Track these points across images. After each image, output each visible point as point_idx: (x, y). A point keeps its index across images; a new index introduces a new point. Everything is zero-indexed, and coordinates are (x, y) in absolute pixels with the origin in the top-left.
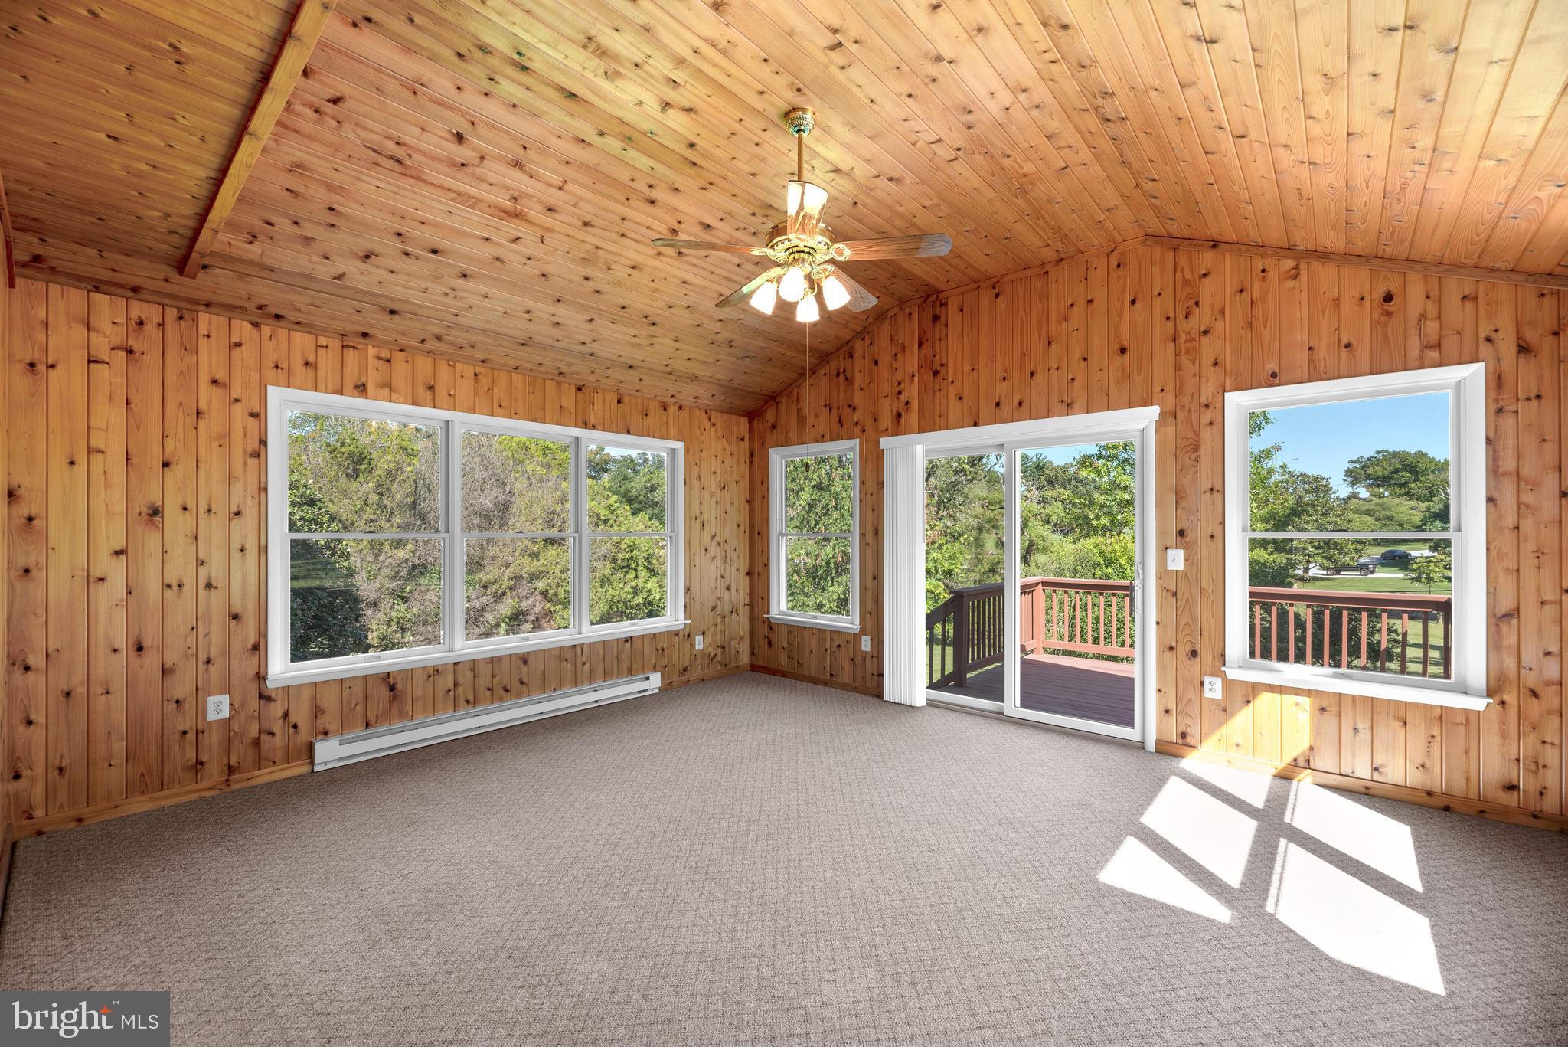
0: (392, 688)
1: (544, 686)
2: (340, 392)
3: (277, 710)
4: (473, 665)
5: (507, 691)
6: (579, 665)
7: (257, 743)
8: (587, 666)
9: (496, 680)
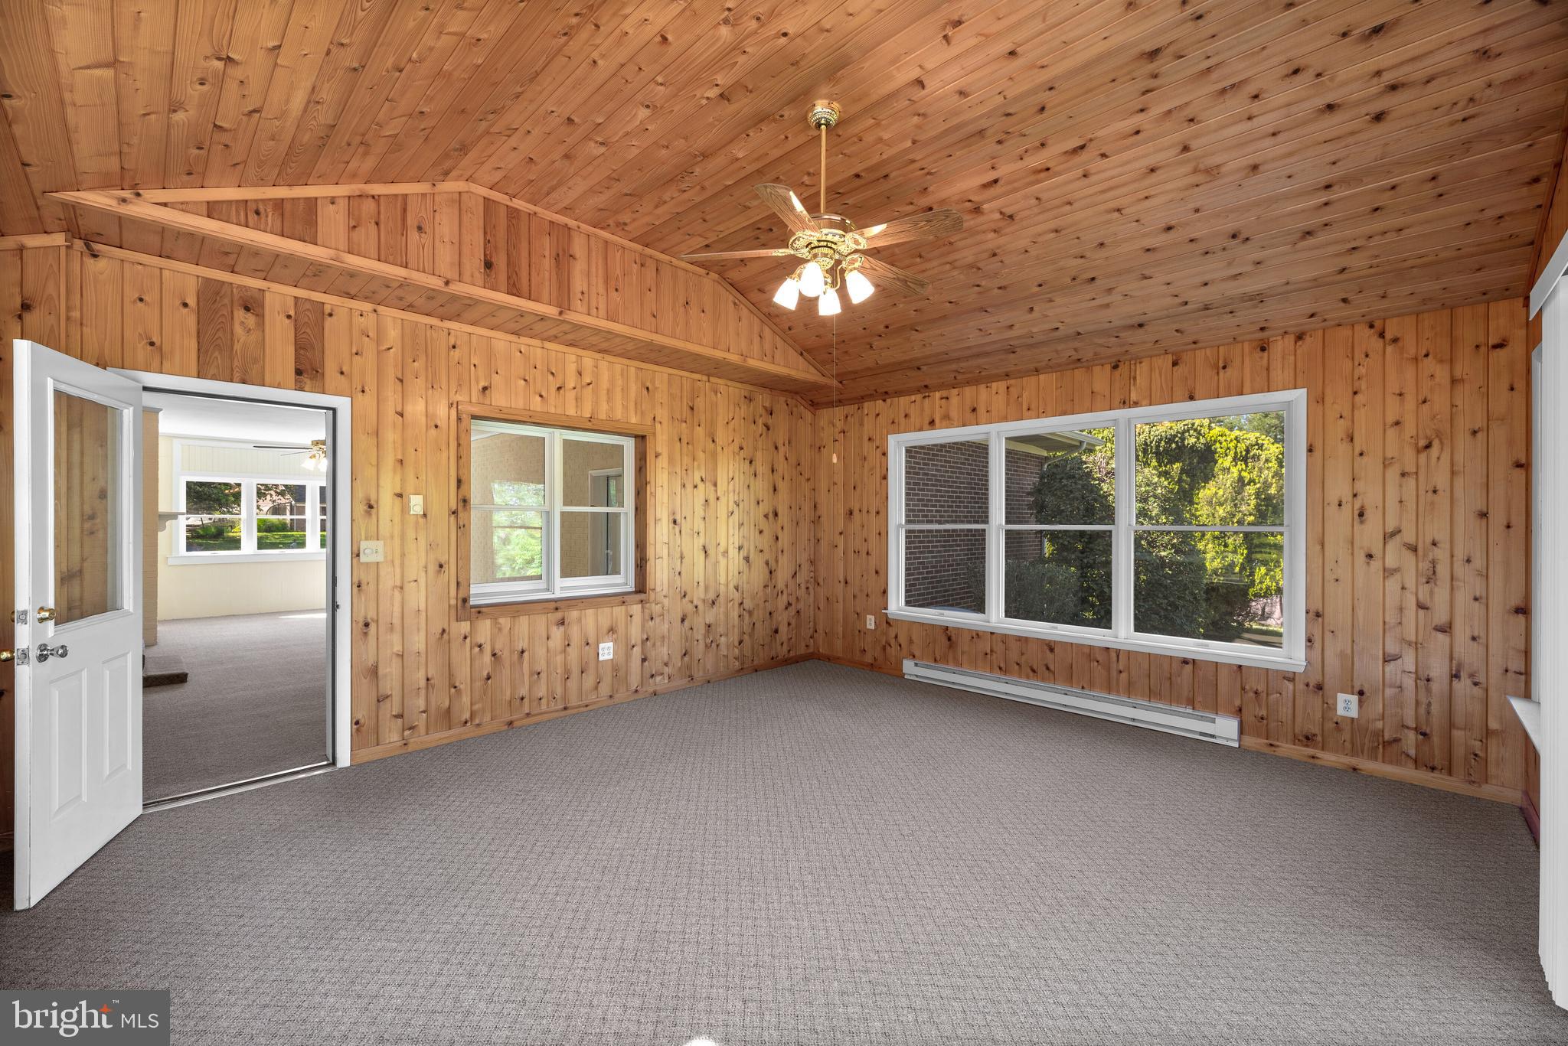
0: (949, 639)
1: (1069, 680)
2: (921, 429)
3: (892, 633)
4: (1005, 639)
5: (1034, 671)
6: (1114, 673)
7: (884, 648)
8: (1124, 675)
9: (1024, 658)
